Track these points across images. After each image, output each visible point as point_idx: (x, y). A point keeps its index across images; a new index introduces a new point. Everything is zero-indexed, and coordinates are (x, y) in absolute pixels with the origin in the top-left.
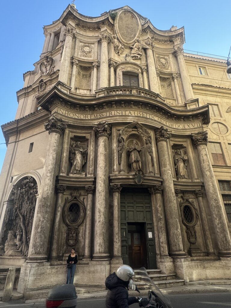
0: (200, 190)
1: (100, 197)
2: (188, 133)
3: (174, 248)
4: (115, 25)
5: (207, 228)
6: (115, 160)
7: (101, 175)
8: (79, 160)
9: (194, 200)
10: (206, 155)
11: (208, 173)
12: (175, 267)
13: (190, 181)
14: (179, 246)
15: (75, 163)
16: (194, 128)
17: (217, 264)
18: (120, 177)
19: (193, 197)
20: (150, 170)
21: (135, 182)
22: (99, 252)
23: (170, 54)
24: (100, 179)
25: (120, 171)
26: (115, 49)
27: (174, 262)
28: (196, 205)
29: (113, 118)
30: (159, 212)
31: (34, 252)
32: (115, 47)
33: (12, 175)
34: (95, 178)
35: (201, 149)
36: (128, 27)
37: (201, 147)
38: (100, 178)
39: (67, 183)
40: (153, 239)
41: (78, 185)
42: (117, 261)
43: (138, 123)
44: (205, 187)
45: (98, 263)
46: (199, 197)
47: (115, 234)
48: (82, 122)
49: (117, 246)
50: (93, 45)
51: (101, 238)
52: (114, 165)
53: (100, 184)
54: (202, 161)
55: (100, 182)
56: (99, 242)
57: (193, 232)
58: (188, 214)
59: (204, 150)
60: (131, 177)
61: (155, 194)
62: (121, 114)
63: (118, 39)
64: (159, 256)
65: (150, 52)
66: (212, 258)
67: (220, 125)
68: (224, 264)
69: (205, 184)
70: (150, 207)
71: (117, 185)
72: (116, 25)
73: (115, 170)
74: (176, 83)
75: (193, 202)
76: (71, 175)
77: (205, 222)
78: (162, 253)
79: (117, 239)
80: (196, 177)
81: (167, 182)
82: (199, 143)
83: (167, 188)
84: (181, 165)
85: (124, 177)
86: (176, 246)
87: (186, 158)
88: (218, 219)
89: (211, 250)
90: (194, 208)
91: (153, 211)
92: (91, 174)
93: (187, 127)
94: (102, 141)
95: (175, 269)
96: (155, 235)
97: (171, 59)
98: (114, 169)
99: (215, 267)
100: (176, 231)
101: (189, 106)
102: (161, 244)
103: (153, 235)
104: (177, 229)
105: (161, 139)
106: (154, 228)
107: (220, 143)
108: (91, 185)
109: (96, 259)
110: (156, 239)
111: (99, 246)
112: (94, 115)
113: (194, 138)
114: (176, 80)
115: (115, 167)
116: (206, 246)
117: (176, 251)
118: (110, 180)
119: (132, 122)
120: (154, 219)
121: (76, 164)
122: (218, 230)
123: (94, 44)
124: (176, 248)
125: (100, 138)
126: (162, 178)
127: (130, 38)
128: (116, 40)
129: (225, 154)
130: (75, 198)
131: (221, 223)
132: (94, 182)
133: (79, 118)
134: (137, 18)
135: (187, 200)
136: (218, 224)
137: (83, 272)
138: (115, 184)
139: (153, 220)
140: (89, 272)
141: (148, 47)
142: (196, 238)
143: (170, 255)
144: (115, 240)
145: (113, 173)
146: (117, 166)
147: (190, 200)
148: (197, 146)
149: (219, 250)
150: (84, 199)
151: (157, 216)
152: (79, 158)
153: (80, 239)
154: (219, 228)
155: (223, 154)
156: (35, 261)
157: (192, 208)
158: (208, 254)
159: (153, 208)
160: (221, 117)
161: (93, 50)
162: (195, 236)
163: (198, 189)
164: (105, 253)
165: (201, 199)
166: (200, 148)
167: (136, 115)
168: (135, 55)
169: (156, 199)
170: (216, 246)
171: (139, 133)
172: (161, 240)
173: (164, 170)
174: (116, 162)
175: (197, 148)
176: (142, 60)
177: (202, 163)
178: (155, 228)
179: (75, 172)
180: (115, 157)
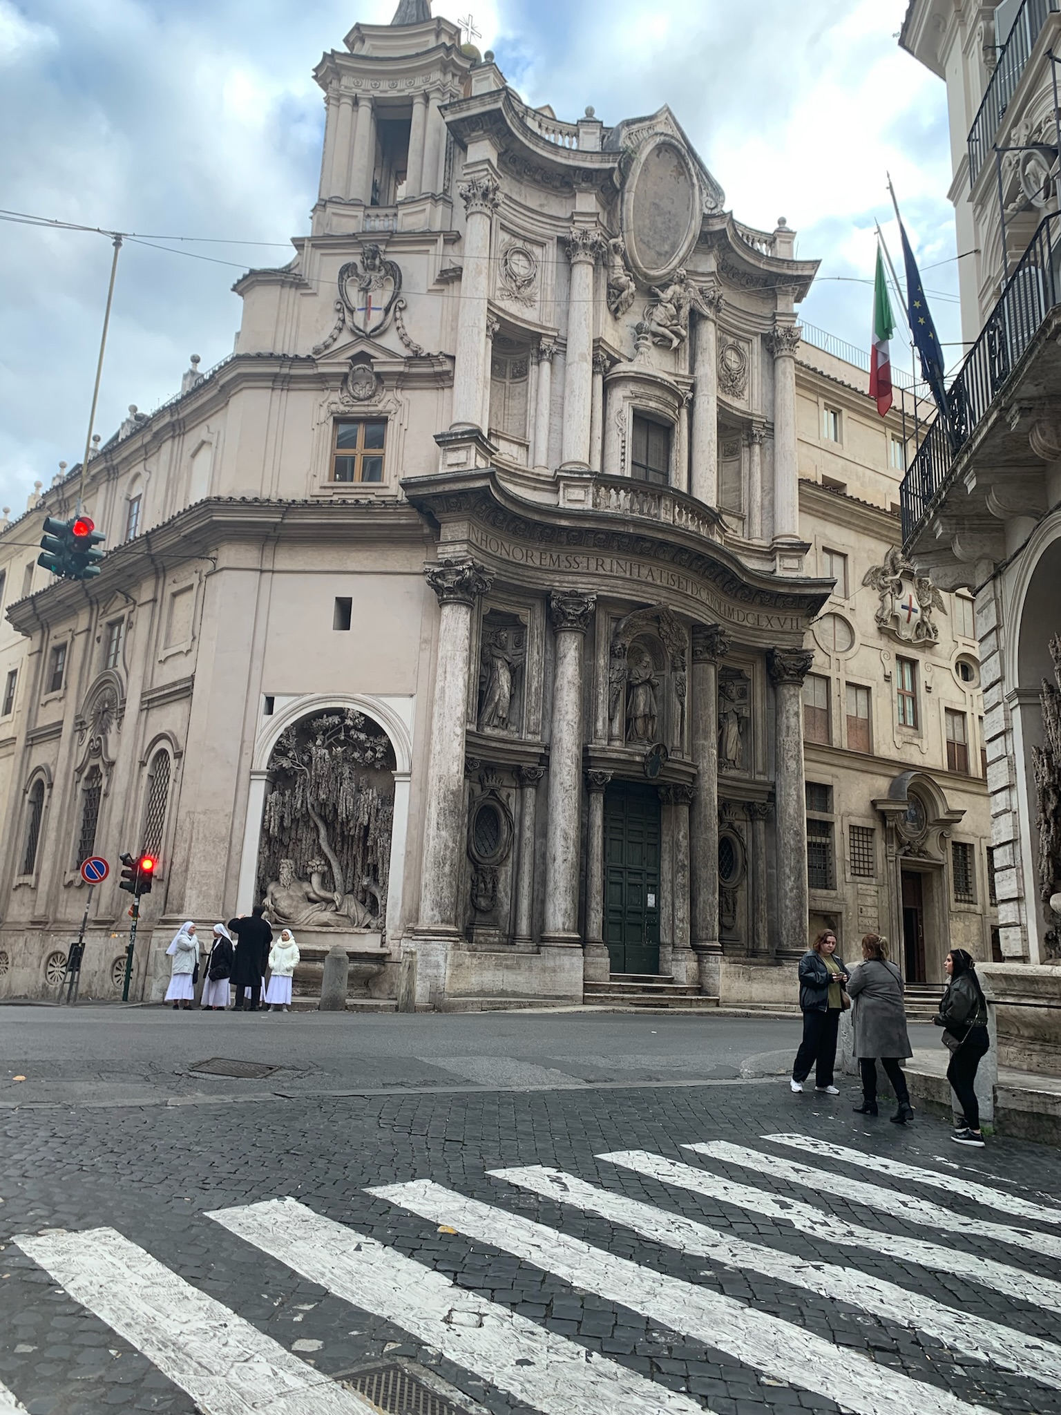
0: (764, 804)
1: (566, 801)
2: (765, 643)
3: (702, 934)
4: (626, 196)
5: (764, 896)
6: (600, 706)
7: (569, 745)
8: (506, 688)
9: (744, 825)
10: (797, 714)
11: (792, 765)
12: (701, 971)
13: (746, 776)
14: (713, 930)
15: (497, 697)
16: (780, 629)
17: (775, 972)
18: (614, 755)
19: (743, 817)
20: (675, 743)
21: (645, 773)
22: (564, 930)
23: (756, 334)
24: (566, 754)
25: (611, 738)
26: (609, 293)
27: (699, 961)
28: (747, 836)
29: (607, 581)
30: (683, 849)
31: (438, 918)
32: (609, 286)
33: (271, 691)
34: (548, 748)
35: (788, 696)
36: (656, 206)
37: (787, 691)
38: (568, 751)
39: (480, 751)
40: (656, 911)
41: (503, 759)
42: (599, 951)
43: (667, 610)
44: (778, 799)
45: (562, 951)
46: (760, 819)
47: (594, 892)
48: (520, 571)
49: (596, 919)
50: (537, 251)
51: (569, 899)
52: (596, 720)
53: (567, 769)
54: (784, 728)
55: (569, 762)
56: (563, 907)
57: (730, 901)
58: (725, 859)
59: (793, 700)
60: (638, 759)
61: (676, 804)
62: (628, 576)
63: (624, 257)
64: (670, 949)
65: (708, 333)
66: (764, 961)
67: (839, 626)
68: (788, 974)
69: (778, 789)
70: (658, 835)
71: (604, 775)
72: (630, 197)
73: (600, 733)
74: (757, 459)
75: (741, 831)
76: (488, 731)
77: (761, 882)
78: (677, 941)
79: (597, 904)
80: (760, 768)
81: (706, 778)
82: (786, 677)
83: (704, 794)
84: (733, 730)
85: (623, 756)
86: (707, 929)
87: (745, 713)
88: (793, 879)
89: (764, 945)
90: (742, 844)
91: (664, 845)
92: (534, 733)
93: (764, 623)
94: (570, 648)
95: (700, 977)
96: (662, 902)
97: (755, 357)
98: (596, 731)
99: (768, 979)
100: (711, 898)
101: (781, 556)
102: (677, 922)
103: (657, 901)
104: (714, 894)
105: (706, 655)
106: (660, 885)
107: (827, 679)
108: (534, 765)
109: (559, 944)
110: (665, 913)
111: (564, 916)
112: (551, 556)
113: (777, 661)
114: (757, 448)
115: (600, 725)
116: (754, 934)
117: (706, 940)
118: (586, 759)
119: (654, 603)
120: (666, 866)
121: (499, 699)
122: (788, 902)
123: (542, 245)
124: (707, 934)
125: (567, 634)
126: (696, 767)
127: (659, 254)
128: (618, 261)
129: (834, 712)
130: (493, 792)
131: (797, 888)
132: (545, 759)
133: (511, 559)
134: (693, 185)
135: (731, 826)
136: (791, 890)
137: (530, 969)
138: (601, 773)
139: (659, 867)
140: (544, 970)
141: (707, 311)
142: (734, 918)
143: (694, 947)
144: (594, 905)
145: (594, 741)
146: (604, 724)
147: (737, 823)
148: (779, 684)
149: (781, 945)
150: (509, 796)
151: (674, 860)
152: (504, 678)
153: (499, 895)
154: (791, 899)
155: (828, 711)
156: (447, 938)
157: (738, 845)
158: (754, 953)
159: (666, 838)
160: (846, 598)
161: (538, 276)
162: (734, 911)
163: (760, 799)
164: (573, 931)
165: (761, 825)
166: (785, 691)
167: (665, 585)
168: (667, 332)
169: (677, 818)
170: (774, 935)
171: (660, 633)
172: (680, 914)
173: (703, 745)
174: (603, 713)
175: (775, 689)
176: (682, 354)
177: (784, 734)
178: (666, 887)
179: (496, 722)
180: (601, 698)
